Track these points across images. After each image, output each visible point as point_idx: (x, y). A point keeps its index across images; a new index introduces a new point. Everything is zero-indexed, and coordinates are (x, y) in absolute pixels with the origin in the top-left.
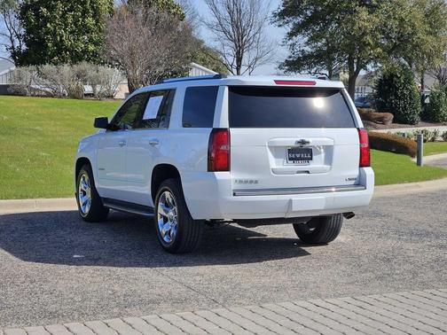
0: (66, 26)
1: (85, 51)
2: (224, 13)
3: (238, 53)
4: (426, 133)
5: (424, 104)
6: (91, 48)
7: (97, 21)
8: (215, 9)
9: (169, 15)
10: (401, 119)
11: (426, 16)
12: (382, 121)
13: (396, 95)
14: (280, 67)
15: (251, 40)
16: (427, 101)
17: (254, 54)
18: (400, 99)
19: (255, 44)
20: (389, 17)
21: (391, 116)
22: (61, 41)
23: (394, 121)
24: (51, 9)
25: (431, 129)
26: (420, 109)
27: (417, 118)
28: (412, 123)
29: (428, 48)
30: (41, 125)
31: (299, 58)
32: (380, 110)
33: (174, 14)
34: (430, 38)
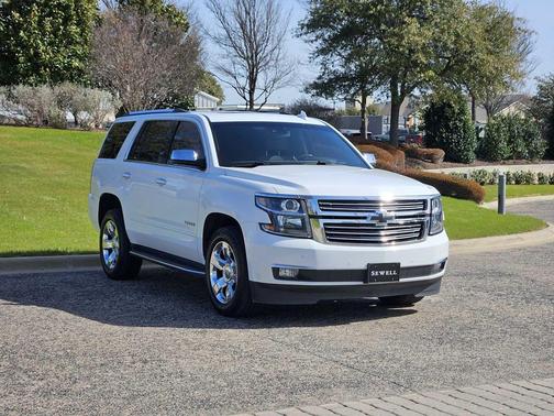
0: (44, 35)
1: (68, 68)
2: (234, 24)
3: (251, 73)
4: (484, 174)
5: (478, 139)
6: (76, 63)
7: (83, 31)
8: (223, 20)
9: (170, 24)
10: (454, 157)
11: (487, 31)
12: (431, 159)
13: (447, 127)
14: (307, 91)
15: (268, 58)
16: (482, 135)
17: (271, 74)
18: (452, 132)
19: (272, 63)
20: (443, 31)
21: (441, 153)
22: (37, 54)
23: (446, 159)
24: (25, 14)
25: (490, 168)
26: (476, 145)
27: (472, 155)
28: (466, 162)
29: (488, 69)
30: (27, 162)
31: (330, 80)
32: (428, 146)
33: (177, 23)
34: (491, 59)
